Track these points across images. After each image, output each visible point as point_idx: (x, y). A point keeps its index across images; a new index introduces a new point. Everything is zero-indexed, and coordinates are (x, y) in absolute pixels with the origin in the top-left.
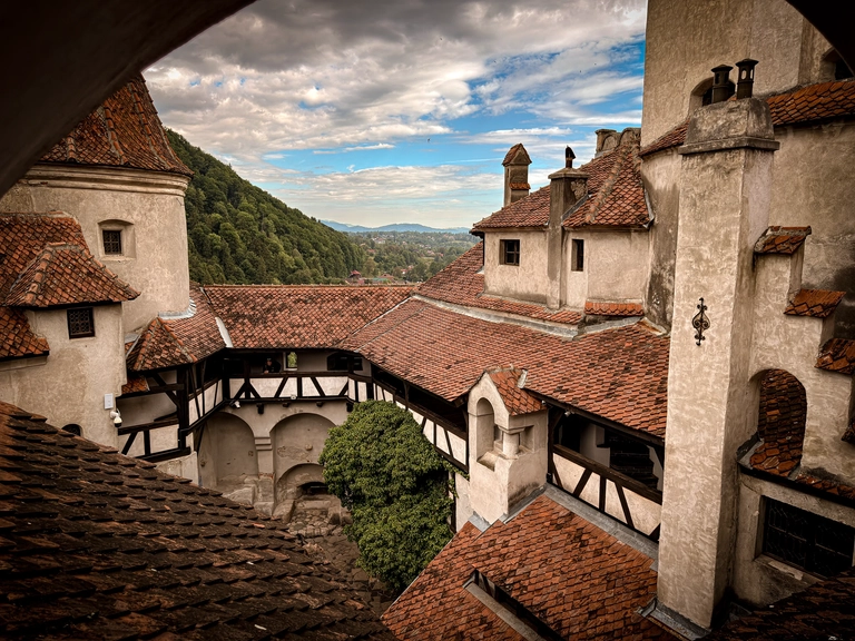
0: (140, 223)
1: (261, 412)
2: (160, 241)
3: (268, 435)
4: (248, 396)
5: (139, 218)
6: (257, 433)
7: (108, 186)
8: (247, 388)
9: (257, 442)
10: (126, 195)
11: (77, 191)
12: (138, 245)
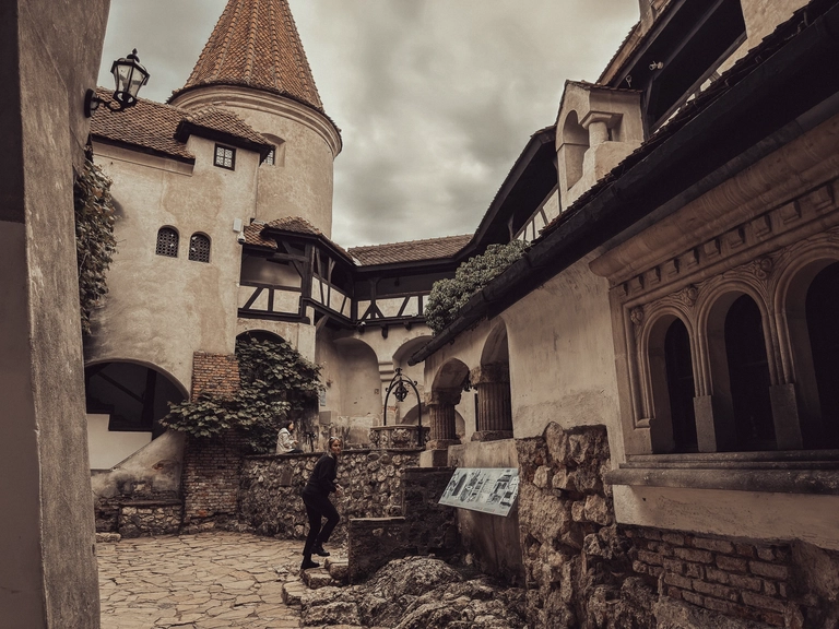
0: (291, 142)
1: (385, 336)
2: (306, 162)
3: (391, 360)
4: (373, 316)
5: (291, 138)
6: (381, 359)
7: (270, 110)
8: (373, 309)
9: (381, 368)
10: (282, 119)
11: (246, 110)
12: (287, 158)
